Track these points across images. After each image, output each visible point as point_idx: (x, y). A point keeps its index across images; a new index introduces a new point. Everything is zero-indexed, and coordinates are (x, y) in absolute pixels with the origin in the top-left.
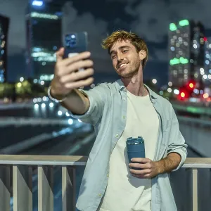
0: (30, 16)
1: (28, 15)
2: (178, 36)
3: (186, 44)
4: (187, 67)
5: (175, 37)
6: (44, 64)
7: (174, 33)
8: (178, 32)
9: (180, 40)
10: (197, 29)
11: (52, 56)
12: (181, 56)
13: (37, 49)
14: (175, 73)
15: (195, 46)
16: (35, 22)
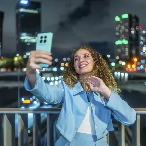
0: (19, 11)
1: (17, 11)
2: (121, 25)
3: (127, 30)
4: (127, 46)
5: (119, 26)
6: (28, 44)
7: (118, 23)
8: (121, 22)
9: (123, 27)
10: (134, 20)
11: (34, 38)
12: (123, 39)
13: (24, 34)
14: (119, 50)
15: (133, 32)
16: (23, 15)
